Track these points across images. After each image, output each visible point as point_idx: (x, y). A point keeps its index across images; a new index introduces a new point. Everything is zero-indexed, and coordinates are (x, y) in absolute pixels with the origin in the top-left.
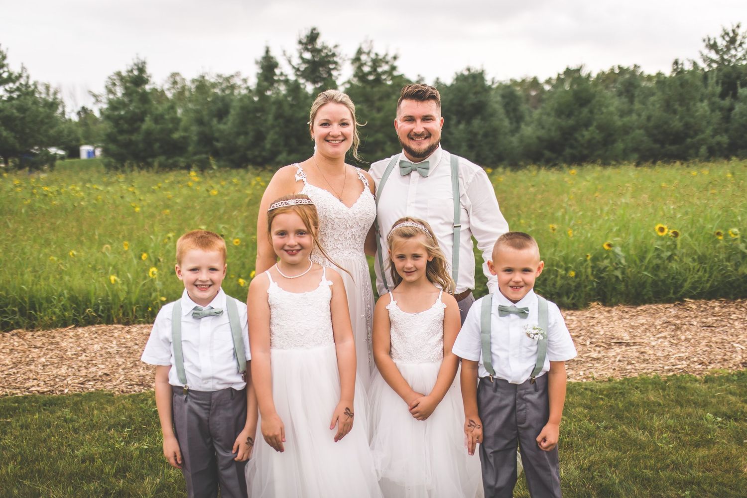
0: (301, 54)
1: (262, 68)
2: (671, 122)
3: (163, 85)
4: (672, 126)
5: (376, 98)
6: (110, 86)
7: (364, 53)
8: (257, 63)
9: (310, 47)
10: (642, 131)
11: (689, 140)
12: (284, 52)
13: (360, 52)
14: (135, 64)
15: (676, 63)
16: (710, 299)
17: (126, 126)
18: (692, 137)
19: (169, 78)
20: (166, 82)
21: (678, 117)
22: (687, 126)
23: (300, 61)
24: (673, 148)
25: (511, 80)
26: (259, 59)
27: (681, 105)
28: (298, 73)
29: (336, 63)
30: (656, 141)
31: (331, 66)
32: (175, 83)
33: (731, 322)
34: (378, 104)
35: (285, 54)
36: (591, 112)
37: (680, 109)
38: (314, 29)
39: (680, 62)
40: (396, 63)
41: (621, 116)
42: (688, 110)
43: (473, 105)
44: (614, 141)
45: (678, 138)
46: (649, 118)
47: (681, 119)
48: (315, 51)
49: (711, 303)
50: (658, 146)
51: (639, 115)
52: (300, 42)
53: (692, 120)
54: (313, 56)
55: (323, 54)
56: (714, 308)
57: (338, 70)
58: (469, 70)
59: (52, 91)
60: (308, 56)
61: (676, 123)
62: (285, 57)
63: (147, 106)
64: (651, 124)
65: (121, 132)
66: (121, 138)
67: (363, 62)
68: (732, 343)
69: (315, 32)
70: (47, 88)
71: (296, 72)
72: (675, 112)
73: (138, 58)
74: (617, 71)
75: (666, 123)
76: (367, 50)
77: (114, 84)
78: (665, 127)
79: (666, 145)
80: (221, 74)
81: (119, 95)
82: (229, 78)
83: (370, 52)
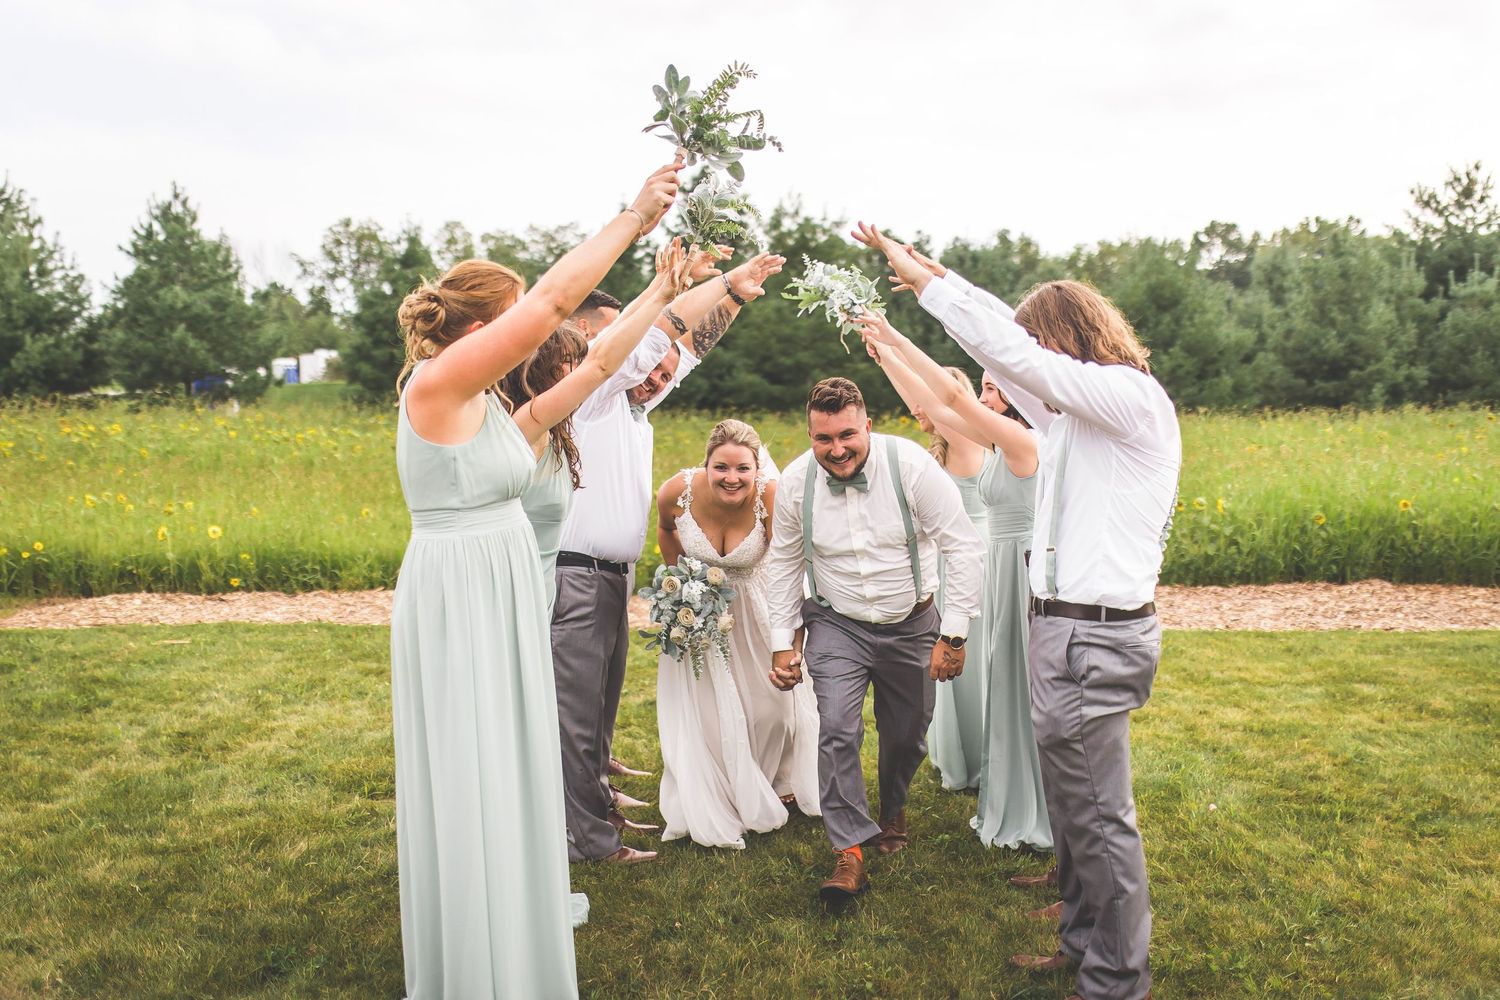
2: (1323, 341)
4: (1325, 348)
6: (332, 246)
7: (786, 214)
10: (1276, 356)
11: (1354, 373)
13: (779, 214)
18: (1360, 368)
21: (1334, 332)
22: (1352, 347)
24: (1329, 386)
27: (1343, 311)
30: (1299, 374)
32: (452, 241)
36: (1177, 321)
42: (1356, 319)
44: (1217, 374)
45: (1336, 368)
46: (1288, 334)
47: (1341, 336)
50: (1302, 382)
53: (1361, 338)
61: (1333, 344)
64: (1291, 344)
67: (786, 229)
72: (1332, 324)
74: (1314, 228)
75: (1316, 342)
76: (791, 210)
77: (338, 243)
78: (1314, 350)
79: (1317, 381)
80: (535, 226)
81: (346, 262)
82: (557, 231)
83: (797, 213)
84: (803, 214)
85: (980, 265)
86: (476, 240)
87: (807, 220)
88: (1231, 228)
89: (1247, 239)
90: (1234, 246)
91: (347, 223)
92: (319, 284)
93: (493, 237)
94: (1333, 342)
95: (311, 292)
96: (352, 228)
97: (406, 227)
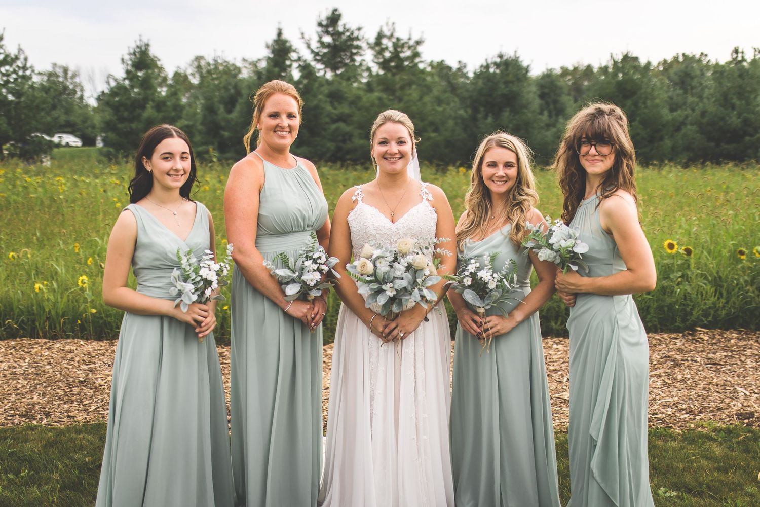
0: (320, 37)
1: (273, 52)
2: (727, 118)
3: (186, 69)
4: (729, 122)
5: (398, 86)
7: (385, 36)
8: (267, 47)
9: (330, 29)
10: (694, 128)
11: (747, 138)
12: (302, 34)
13: (380, 36)
14: (138, 47)
15: (736, 51)
16: (727, 330)
17: (126, 114)
18: (752, 136)
19: (193, 61)
20: (191, 65)
21: (735, 112)
22: (746, 122)
23: (319, 45)
24: (730, 147)
25: (562, 68)
26: (270, 42)
27: (739, 99)
28: (318, 58)
29: (358, 47)
30: (711, 139)
31: (354, 51)
32: (199, 67)
33: (743, 359)
34: (398, 93)
35: (303, 38)
36: (636, 105)
37: (738, 103)
38: (336, 10)
39: (740, 50)
40: (420, 49)
41: (672, 110)
42: (748, 104)
43: (504, 95)
44: (661, 139)
45: (735, 136)
46: (703, 113)
47: (739, 115)
48: (337, 35)
49: (728, 334)
50: (712, 144)
51: (693, 110)
52: (320, 25)
53: (752, 116)
54: (334, 39)
55: (344, 37)
56: (729, 340)
57: (361, 55)
58: (501, 56)
59: (70, 74)
60: (328, 39)
61: (734, 120)
62: (303, 40)
63: (149, 92)
64: (705, 120)
65: (122, 119)
66: (120, 126)
67: (383, 46)
68: (736, 386)
69: (337, 13)
70: (66, 71)
71: (314, 57)
72: (733, 107)
73: (140, 40)
74: (681, 59)
75: (722, 119)
76: (388, 34)
78: (721, 123)
79: (722, 144)
80: (246, 59)
82: (257, 62)
83: (392, 35)
84: (396, 35)
85: (510, 69)
87: (398, 39)
94: (734, 119)
97: (138, 43)
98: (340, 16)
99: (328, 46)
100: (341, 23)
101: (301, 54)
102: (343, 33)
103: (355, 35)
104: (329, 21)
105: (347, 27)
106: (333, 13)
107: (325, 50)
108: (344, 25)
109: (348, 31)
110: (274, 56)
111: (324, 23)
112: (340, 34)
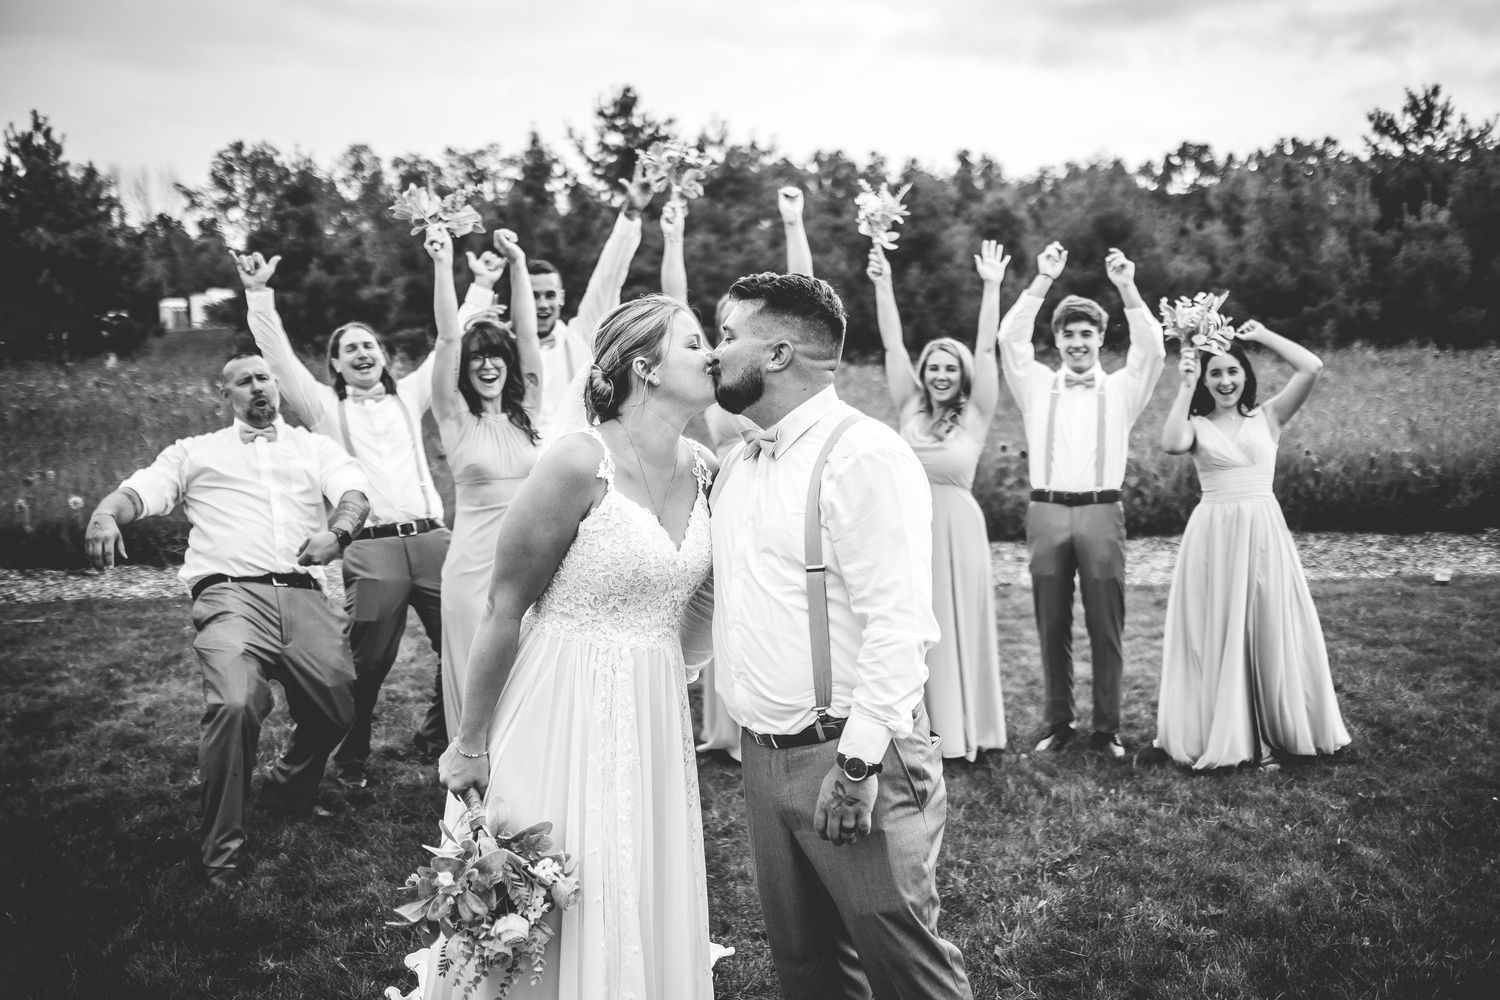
0: (602, 136)
1: (524, 173)
3: (333, 170)
6: (221, 173)
7: (711, 142)
9: (620, 122)
12: (570, 130)
19: (345, 155)
20: (341, 163)
23: (599, 149)
32: (358, 167)
35: (572, 136)
38: (629, 89)
48: (629, 131)
52: (601, 114)
54: (625, 139)
55: (644, 135)
62: (571, 141)
69: (630, 95)
71: (592, 170)
76: (716, 139)
77: (229, 169)
81: (240, 191)
82: (474, 155)
83: (721, 142)
86: (386, 166)
88: (1204, 149)
89: (1220, 159)
90: (1207, 169)
91: (238, 147)
92: (209, 215)
93: (405, 163)
95: (201, 224)
96: (246, 153)
98: (634, 100)
99: (618, 151)
100: (637, 111)
101: (569, 166)
102: (640, 130)
103: (662, 133)
104: (618, 107)
105: (649, 119)
106: (625, 96)
107: (612, 159)
108: (644, 116)
109: (650, 125)
110: (526, 178)
111: (609, 111)
112: (636, 131)
